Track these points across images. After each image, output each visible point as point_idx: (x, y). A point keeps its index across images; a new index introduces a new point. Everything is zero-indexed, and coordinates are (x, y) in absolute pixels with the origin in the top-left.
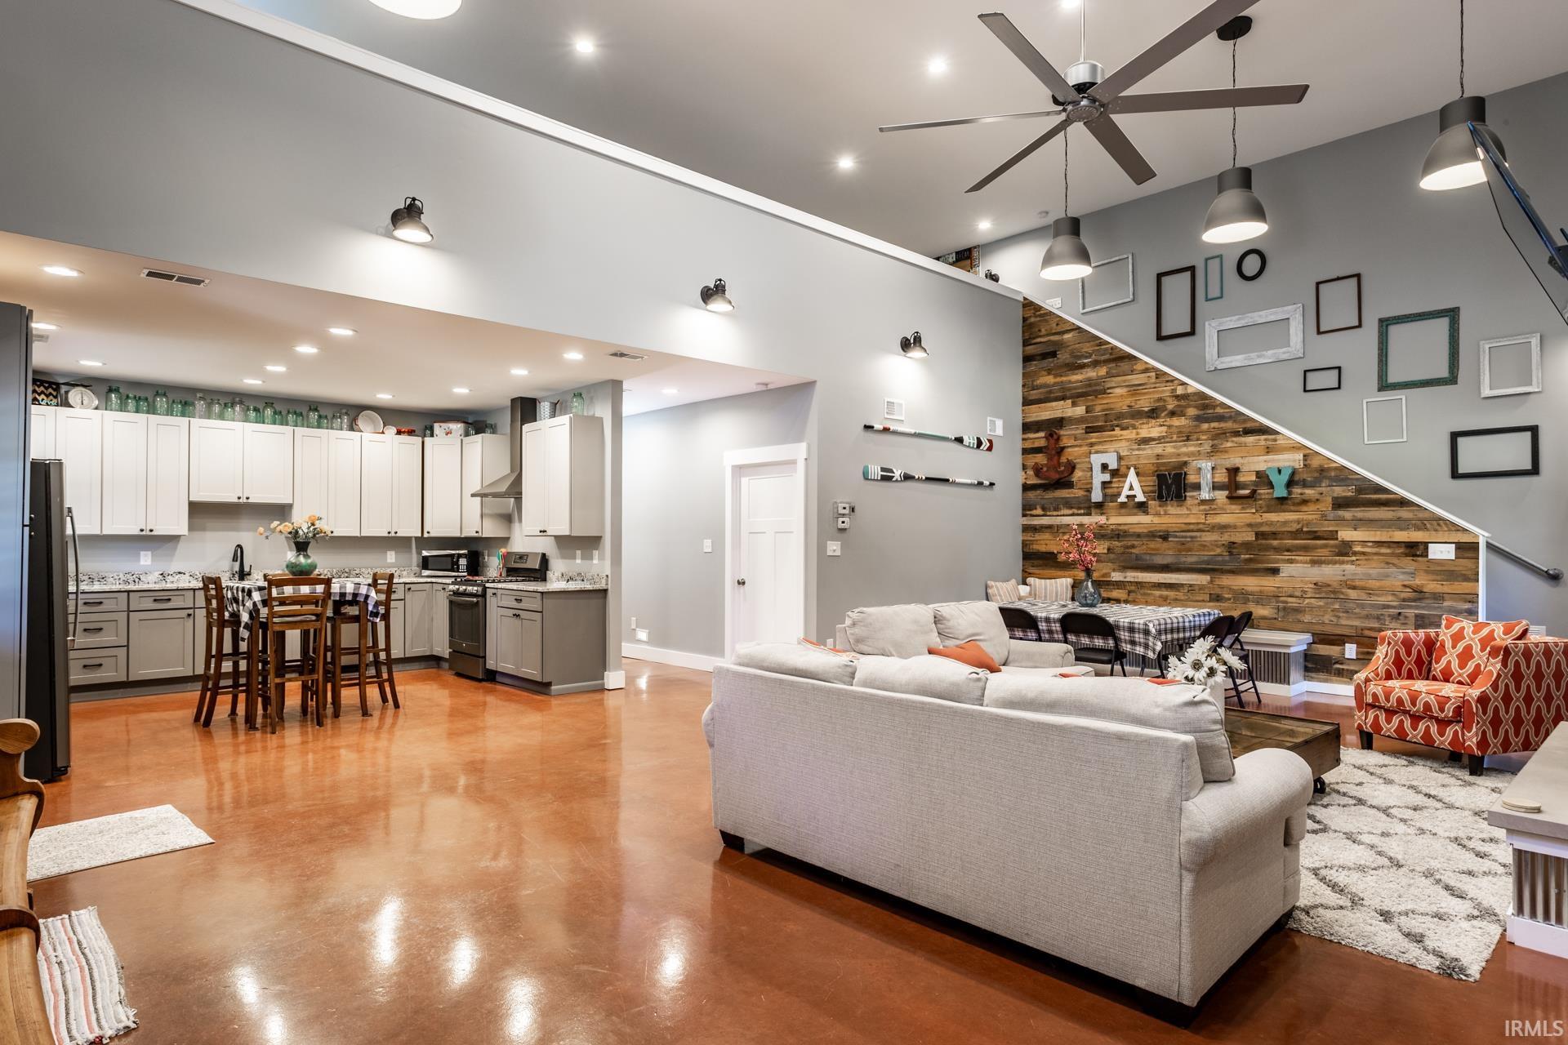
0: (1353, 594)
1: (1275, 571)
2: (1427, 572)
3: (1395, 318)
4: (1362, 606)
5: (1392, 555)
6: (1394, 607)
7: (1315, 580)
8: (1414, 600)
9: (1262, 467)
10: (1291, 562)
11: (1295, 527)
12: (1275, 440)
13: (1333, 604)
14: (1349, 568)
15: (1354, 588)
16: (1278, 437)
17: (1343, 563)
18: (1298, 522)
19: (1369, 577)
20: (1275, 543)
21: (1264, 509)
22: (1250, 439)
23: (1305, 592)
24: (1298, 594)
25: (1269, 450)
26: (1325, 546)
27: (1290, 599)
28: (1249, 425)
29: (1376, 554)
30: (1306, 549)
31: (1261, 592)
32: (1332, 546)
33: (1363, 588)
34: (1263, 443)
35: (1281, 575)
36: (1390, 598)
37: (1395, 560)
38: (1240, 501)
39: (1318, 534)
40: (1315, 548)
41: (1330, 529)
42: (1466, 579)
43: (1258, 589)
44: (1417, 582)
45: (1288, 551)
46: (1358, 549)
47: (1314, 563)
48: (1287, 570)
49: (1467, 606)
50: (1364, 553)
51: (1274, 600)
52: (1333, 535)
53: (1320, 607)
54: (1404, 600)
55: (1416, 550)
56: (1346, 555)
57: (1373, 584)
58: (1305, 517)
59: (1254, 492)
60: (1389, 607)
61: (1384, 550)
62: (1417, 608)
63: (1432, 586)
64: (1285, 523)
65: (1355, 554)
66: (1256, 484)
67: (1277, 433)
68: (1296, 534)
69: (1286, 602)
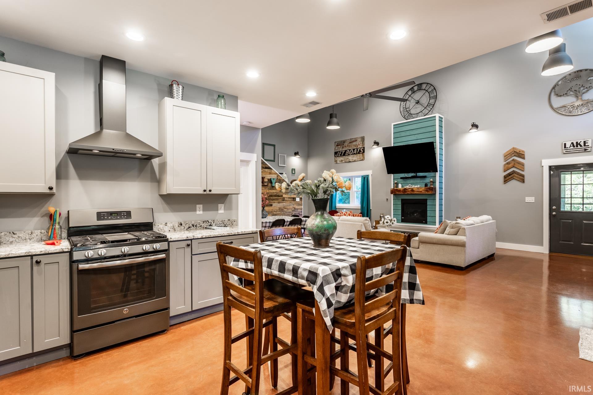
0: (285, 210)
1: (271, 205)
2: (296, 204)
3: (266, 143)
4: (287, 212)
5: (291, 200)
6: (291, 212)
7: (279, 207)
8: (294, 210)
9: (269, 178)
10: (274, 203)
11: (275, 194)
12: (271, 171)
13: (282, 212)
14: (284, 203)
15: (285, 208)
16: (272, 170)
17: (283, 202)
18: (276, 192)
19: (287, 206)
20: (272, 198)
21: (269, 189)
22: (266, 170)
23: (277, 210)
24: (276, 211)
25: (270, 173)
26: (280, 199)
27: (274, 212)
28: (266, 166)
29: (288, 200)
30: (277, 199)
31: (269, 211)
32: (282, 199)
33: (287, 208)
34: (269, 171)
35: (273, 206)
36: (291, 210)
37: (291, 201)
38: (265, 186)
39: (279, 196)
40: (279, 199)
41: (281, 194)
42: (301, 205)
43: (268, 210)
44: (294, 206)
45: (274, 200)
46: (286, 199)
47: (279, 203)
48: (274, 205)
49: (301, 211)
50: (287, 200)
51: (271, 213)
52: (282, 196)
53: (279, 214)
54: (293, 210)
55: (294, 199)
56: (284, 200)
57: (288, 207)
58: (277, 191)
59: (268, 184)
60: (290, 212)
61: (290, 199)
62: (294, 212)
63: (297, 207)
64: (273, 193)
65: (286, 200)
66: (268, 182)
67: (272, 169)
68: (275, 196)
69: (274, 213)
